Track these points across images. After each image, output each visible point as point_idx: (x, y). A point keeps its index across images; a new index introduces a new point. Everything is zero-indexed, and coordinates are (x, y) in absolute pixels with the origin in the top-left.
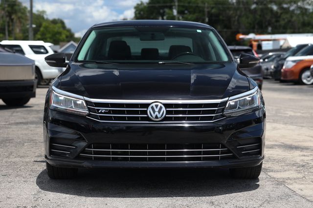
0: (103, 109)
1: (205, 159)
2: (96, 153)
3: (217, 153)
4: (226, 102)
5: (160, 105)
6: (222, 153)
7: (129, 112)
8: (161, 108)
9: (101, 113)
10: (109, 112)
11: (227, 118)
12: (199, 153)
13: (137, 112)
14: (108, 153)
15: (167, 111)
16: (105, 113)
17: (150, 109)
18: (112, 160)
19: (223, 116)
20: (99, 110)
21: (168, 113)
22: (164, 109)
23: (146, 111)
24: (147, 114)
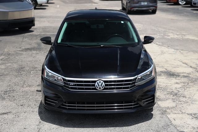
0: (72, 84)
1: (125, 108)
2: (69, 106)
3: (132, 105)
4: (136, 78)
5: (102, 81)
6: (134, 105)
7: (86, 85)
8: (102, 83)
9: (71, 85)
10: (75, 85)
11: (137, 86)
12: (122, 106)
13: (89, 85)
14: (75, 106)
15: (105, 84)
16: (73, 86)
17: (96, 84)
18: (77, 110)
19: (134, 86)
20: (70, 84)
21: (106, 85)
22: (104, 84)
23: (95, 85)
24: (95, 86)
